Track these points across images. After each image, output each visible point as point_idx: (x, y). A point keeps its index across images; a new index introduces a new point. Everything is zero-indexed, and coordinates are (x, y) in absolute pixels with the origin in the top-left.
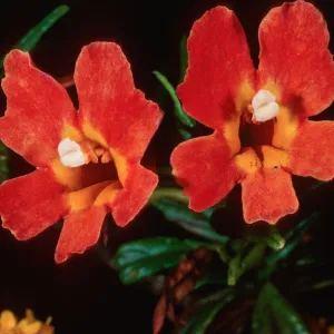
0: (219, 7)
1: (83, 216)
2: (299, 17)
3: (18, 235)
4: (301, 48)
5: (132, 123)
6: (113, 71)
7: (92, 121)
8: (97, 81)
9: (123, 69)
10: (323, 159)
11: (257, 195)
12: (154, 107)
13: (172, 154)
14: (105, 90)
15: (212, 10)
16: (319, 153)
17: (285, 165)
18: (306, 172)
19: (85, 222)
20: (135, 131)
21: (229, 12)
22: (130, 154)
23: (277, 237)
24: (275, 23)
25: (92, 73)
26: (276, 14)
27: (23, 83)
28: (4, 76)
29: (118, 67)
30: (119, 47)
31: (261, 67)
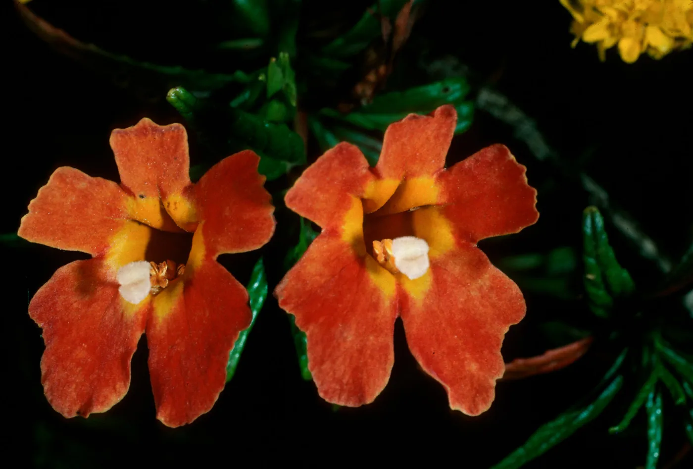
0: (173, 426)
1: (416, 167)
2: (74, 394)
3: (506, 154)
4: (81, 353)
5: (321, 287)
6: (334, 362)
7: (379, 298)
8: (361, 352)
9: (319, 362)
10: (73, 198)
11: (169, 162)
12: (285, 302)
13: (271, 234)
14: (350, 338)
15: (183, 424)
16: (80, 208)
17: (130, 199)
18: (99, 184)
19: (414, 159)
20: (321, 275)
21: (161, 418)
22: (333, 243)
23: (179, 105)
24: (106, 391)
25: (366, 364)
26: (102, 404)
27: (473, 367)
28: (498, 381)
29: (327, 366)
30: (321, 395)
31: (138, 336)
